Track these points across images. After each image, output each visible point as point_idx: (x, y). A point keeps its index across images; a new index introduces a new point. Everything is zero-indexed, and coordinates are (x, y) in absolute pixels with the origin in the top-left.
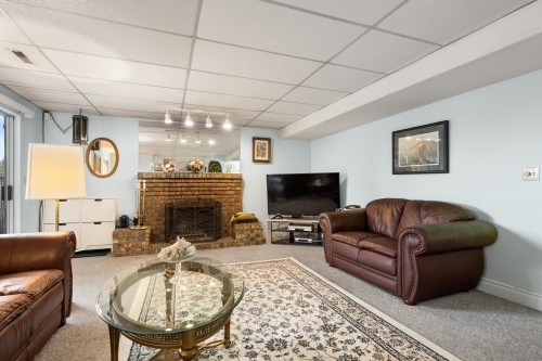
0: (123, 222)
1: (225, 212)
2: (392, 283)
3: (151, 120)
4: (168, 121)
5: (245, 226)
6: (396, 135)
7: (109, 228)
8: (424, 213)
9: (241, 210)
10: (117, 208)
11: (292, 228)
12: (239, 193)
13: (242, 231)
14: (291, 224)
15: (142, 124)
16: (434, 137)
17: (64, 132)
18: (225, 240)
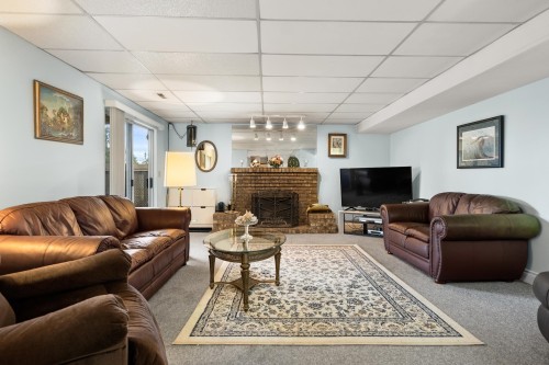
0: (220, 208)
1: (302, 204)
2: (426, 265)
3: (241, 124)
4: (253, 126)
5: (319, 216)
6: (461, 129)
7: (211, 211)
8: (472, 205)
9: (317, 201)
10: (216, 196)
11: (364, 220)
12: (315, 186)
13: (315, 220)
14: (365, 216)
15: (233, 127)
16: (490, 132)
17: (182, 138)
18: (300, 228)
